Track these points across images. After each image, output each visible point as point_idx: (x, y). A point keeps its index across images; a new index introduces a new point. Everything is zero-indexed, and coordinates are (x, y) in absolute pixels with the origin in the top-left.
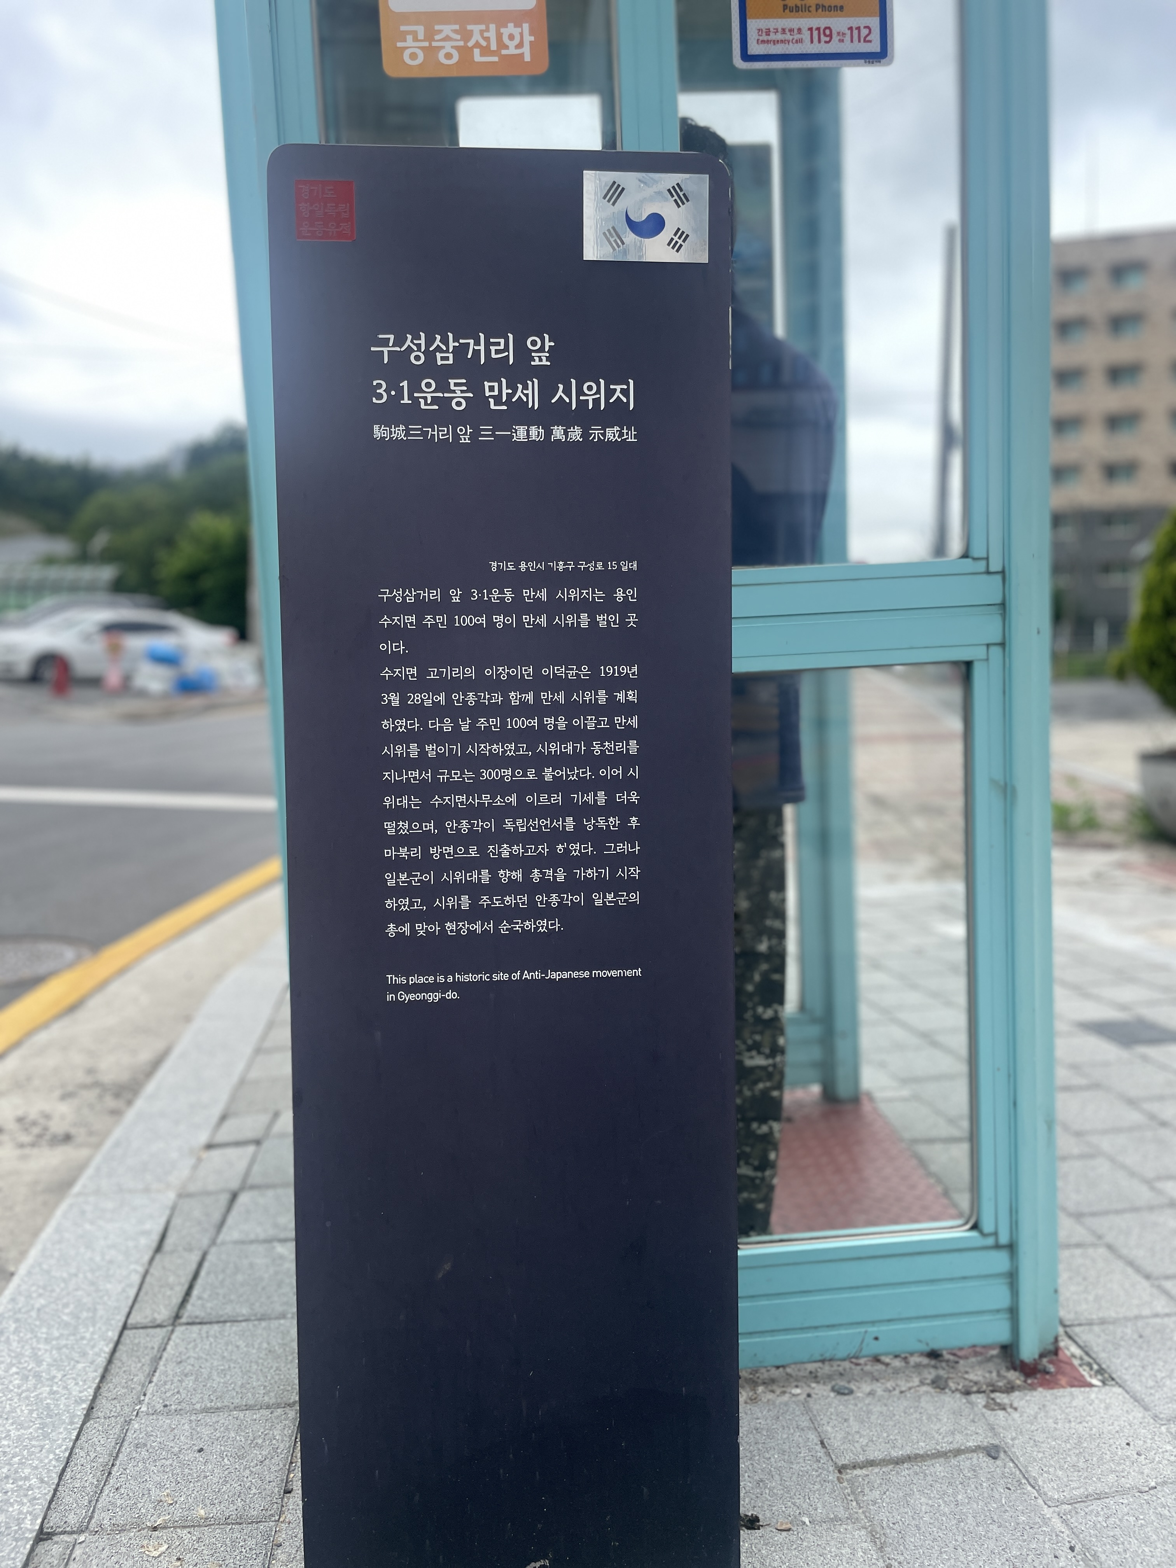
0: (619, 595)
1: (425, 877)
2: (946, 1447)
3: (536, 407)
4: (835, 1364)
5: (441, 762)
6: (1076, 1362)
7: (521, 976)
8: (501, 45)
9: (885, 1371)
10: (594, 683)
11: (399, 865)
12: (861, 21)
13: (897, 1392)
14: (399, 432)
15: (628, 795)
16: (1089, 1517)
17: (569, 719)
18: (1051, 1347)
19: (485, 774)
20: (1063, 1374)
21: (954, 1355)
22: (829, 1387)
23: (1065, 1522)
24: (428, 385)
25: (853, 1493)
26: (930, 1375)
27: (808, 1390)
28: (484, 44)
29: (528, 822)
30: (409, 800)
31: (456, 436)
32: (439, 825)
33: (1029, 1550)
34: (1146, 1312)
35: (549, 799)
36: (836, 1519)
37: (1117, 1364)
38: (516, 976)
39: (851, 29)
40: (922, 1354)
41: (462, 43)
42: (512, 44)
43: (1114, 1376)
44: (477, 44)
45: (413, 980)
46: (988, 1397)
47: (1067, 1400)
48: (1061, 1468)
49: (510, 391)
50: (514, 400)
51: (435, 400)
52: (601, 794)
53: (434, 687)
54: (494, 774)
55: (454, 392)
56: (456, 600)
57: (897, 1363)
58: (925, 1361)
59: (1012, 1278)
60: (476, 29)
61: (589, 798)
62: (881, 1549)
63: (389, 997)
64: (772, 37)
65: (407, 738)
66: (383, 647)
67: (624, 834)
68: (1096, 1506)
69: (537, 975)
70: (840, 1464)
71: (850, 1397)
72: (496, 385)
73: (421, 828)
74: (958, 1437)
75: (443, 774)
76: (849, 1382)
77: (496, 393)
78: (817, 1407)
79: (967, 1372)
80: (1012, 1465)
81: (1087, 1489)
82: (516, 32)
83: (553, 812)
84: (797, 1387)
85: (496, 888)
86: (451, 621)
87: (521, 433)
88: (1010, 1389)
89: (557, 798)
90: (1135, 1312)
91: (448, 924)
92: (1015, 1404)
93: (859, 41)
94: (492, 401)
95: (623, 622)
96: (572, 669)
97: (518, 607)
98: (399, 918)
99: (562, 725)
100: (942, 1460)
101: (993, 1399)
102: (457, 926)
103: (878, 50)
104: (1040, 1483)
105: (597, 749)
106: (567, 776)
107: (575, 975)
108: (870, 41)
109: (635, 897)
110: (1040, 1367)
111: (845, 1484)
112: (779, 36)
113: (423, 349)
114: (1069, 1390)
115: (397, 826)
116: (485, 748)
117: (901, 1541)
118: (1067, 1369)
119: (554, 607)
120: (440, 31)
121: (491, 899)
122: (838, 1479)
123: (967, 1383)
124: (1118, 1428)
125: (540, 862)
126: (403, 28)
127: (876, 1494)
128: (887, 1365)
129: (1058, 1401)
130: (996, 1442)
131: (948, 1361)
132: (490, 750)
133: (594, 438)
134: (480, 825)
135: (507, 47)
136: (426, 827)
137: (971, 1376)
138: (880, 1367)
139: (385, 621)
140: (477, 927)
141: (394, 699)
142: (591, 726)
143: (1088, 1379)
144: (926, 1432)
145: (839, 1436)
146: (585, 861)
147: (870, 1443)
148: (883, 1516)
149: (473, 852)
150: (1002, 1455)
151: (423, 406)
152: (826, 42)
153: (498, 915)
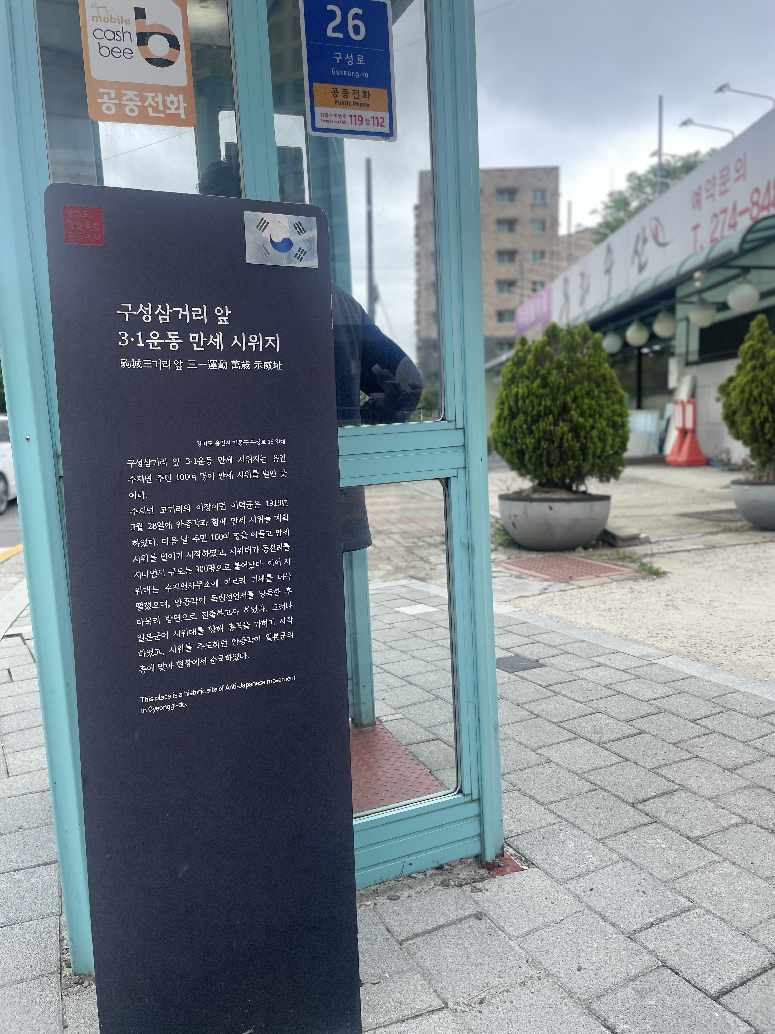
0: (276, 458)
1: (163, 635)
2: (455, 918)
3: (222, 349)
4: (386, 883)
5: (171, 563)
6: (513, 858)
7: (225, 688)
8: (166, 107)
9: (415, 882)
10: (263, 511)
11: (146, 629)
12: (379, 114)
13: (423, 893)
14: (137, 364)
15: (285, 575)
16: (533, 942)
17: (248, 533)
18: (500, 852)
19: (199, 569)
20: (508, 866)
21: (450, 866)
22: (386, 897)
23: (522, 947)
24: (155, 335)
25: (409, 954)
26: (439, 879)
27: (375, 901)
28: (155, 105)
29: (226, 596)
30: (151, 588)
31: (173, 366)
32: (171, 603)
33: (506, 966)
34: (544, 824)
35: (238, 581)
36: (403, 971)
37: (536, 855)
38: (222, 689)
39: (373, 118)
40: (432, 869)
41: (140, 104)
42: (173, 107)
43: (533, 862)
44: (150, 105)
45: (158, 698)
46: (472, 886)
47: (512, 880)
48: (515, 918)
49: (206, 339)
50: (208, 345)
51: (159, 344)
52: (269, 576)
53: (165, 518)
54: (204, 569)
55: (171, 339)
56: (177, 464)
57: (420, 876)
58: (435, 872)
59: (480, 817)
60: (150, 95)
61: (262, 579)
62: (430, 982)
63: (143, 711)
64: (329, 118)
65: (149, 550)
66: (131, 495)
67: (283, 598)
68: (536, 935)
69: (234, 687)
70: (400, 939)
71: (399, 901)
72: (197, 335)
73: (159, 605)
74: (460, 911)
75: (172, 571)
76: (396, 892)
77: (197, 340)
78: (382, 910)
79: (458, 874)
80: (489, 921)
81: (529, 927)
82: (175, 100)
83: (241, 588)
84: (368, 901)
85: (208, 637)
86: (174, 478)
87: (213, 364)
88: (482, 879)
89: (243, 580)
90: (539, 825)
91: (179, 662)
92: (486, 887)
93: (378, 126)
94: (194, 345)
95: (278, 475)
96: (250, 503)
97: (216, 468)
98: (147, 661)
99: (244, 537)
100: (453, 926)
101: (474, 887)
102: (184, 662)
103: (388, 132)
104: (506, 929)
105: (266, 549)
106: (249, 566)
107: (257, 684)
108: (384, 126)
109: (291, 634)
110: (496, 864)
111: (404, 950)
112: (333, 119)
113: (150, 313)
114: (512, 874)
115: (144, 605)
116: (198, 553)
117: (439, 975)
118: (510, 862)
119: (238, 467)
120: (126, 95)
121: (205, 644)
122: (400, 948)
123: (460, 880)
124: (540, 891)
125: (234, 619)
126: (101, 90)
127: (422, 952)
128: (415, 878)
129: (507, 881)
130: (479, 910)
131: (447, 870)
132: (201, 554)
133: (257, 367)
134: (196, 600)
135: (170, 109)
136: (162, 604)
137: (461, 876)
138: (412, 880)
139: (132, 479)
140: (197, 662)
141: (140, 527)
142: (262, 536)
143: (521, 866)
144: (443, 912)
145: (397, 924)
146: (261, 616)
147: (414, 925)
148: (428, 964)
149: (193, 617)
150: (484, 917)
151: (152, 348)
152: (360, 124)
153: (208, 653)
